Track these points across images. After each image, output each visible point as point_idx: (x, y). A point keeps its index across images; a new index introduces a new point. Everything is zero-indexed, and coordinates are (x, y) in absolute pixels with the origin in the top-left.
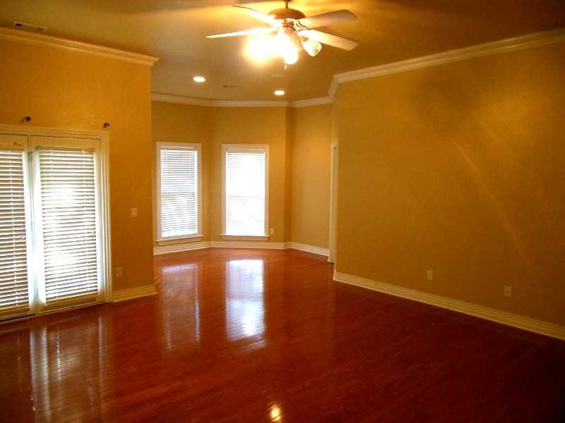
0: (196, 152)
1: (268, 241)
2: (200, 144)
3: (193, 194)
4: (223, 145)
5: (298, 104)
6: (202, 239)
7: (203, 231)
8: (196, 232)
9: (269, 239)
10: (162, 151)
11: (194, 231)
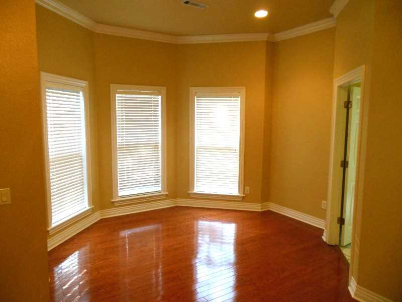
0: (160, 97)
1: (242, 201)
2: (165, 88)
3: (156, 146)
4: (191, 88)
5: (281, 36)
6: (167, 197)
7: (168, 188)
8: (160, 189)
9: (243, 199)
10: (117, 95)
11: (156, 188)
